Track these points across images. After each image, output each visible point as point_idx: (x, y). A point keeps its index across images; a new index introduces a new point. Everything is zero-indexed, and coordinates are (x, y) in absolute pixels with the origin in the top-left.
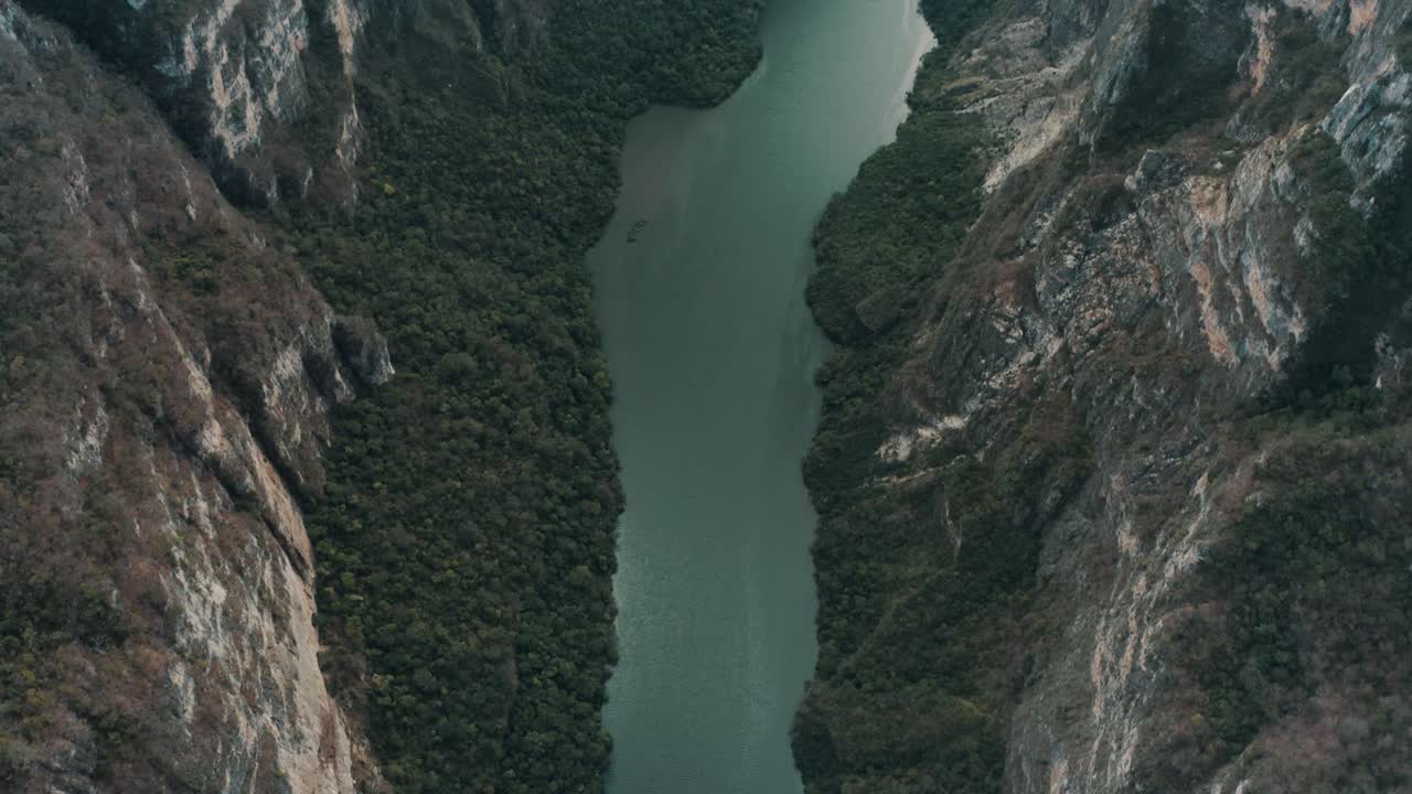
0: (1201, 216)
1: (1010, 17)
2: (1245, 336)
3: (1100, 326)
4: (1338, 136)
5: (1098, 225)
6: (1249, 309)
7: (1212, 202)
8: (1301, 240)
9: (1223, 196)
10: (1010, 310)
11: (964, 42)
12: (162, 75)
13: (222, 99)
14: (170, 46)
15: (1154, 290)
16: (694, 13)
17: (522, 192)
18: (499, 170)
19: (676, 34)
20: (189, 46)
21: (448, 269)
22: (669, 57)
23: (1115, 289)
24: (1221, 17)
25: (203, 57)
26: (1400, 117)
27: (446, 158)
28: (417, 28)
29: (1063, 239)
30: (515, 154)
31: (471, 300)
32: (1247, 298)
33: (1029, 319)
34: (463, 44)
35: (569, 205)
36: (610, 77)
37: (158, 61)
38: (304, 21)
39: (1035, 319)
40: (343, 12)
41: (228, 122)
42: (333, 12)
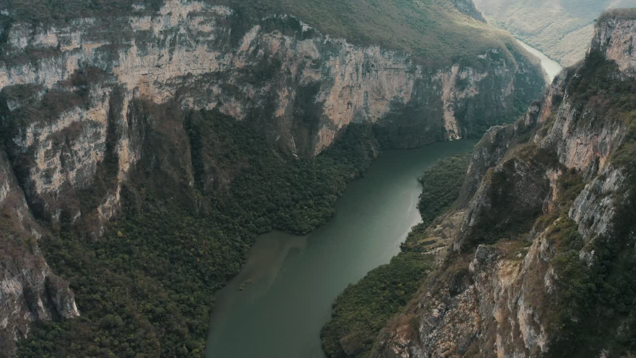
0: (503, 281)
2: (514, 351)
3: (447, 352)
4: (576, 219)
5: (454, 293)
6: (518, 333)
7: (510, 273)
8: (548, 283)
9: (517, 269)
10: (403, 341)
11: (434, 222)
12: (15, 145)
13: (42, 166)
14: (20, 131)
15: (475, 329)
16: (304, 192)
17: (191, 254)
18: (182, 241)
19: (293, 200)
20: (29, 132)
21: (132, 276)
22: (287, 210)
23: (458, 330)
25: (36, 141)
26: (612, 198)
27: (157, 229)
28: (161, 167)
29: (434, 299)
30: (193, 236)
31: (137, 294)
32: (517, 326)
33: (414, 348)
34: (182, 180)
35: (214, 266)
36: (255, 213)
37: (14, 137)
38: (103, 148)
39: (418, 349)
40: (126, 151)
41: (42, 176)
42: (119, 148)
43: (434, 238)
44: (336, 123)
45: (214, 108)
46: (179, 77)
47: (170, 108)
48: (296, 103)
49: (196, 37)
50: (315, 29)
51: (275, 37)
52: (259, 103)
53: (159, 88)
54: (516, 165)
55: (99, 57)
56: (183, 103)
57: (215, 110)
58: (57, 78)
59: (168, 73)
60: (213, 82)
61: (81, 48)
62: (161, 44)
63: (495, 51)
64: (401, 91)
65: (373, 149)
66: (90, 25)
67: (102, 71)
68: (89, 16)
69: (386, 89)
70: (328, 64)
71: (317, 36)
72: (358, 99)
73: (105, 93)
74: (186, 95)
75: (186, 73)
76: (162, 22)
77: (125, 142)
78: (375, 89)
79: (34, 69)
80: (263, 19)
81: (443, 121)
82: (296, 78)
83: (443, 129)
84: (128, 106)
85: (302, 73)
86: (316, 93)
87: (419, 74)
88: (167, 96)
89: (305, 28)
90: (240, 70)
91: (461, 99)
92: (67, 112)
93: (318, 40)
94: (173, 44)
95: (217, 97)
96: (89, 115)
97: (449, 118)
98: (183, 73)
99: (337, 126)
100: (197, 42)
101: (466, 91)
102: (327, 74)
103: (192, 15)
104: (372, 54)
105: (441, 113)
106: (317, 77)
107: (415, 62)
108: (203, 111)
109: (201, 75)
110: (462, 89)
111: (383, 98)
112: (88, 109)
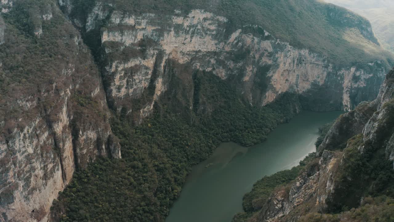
3: (299, 203)
4: (364, 134)
5: (309, 175)
10: (280, 198)
12: (106, 70)
13: (117, 83)
14: (110, 64)
16: (252, 124)
17: (184, 144)
18: (181, 136)
19: (245, 127)
20: (114, 64)
21: (151, 147)
22: (240, 132)
27: (169, 127)
28: (177, 96)
29: (299, 177)
30: (187, 135)
31: (152, 155)
33: (285, 203)
34: (187, 105)
35: (194, 152)
36: (222, 130)
37: (106, 66)
38: (149, 81)
39: (286, 204)
40: (160, 84)
41: (116, 88)
42: (157, 83)
44: (277, 90)
45: (210, 71)
46: (194, 51)
47: (187, 67)
48: (256, 75)
49: (206, 31)
50: (272, 35)
51: (249, 37)
52: (235, 72)
53: (183, 55)
55: (154, 34)
56: (194, 65)
57: (211, 72)
58: (131, 41)
59: (188, 48)
60: (212, 57)
61: (146, 28)
62: (187, 32)
63: (379, 62)
64: (318, 78)
65: (297, 108)
66: (152, 17)
67: (154, 42)
68: (152, 13)
69: (310, 75)
70: (277, 56)
71: (273, 39)
72: (292, 79)
73: (154, 53)
74: (196, 61)
75: (198, 49)
76: (189, 21)
77: (160, 80)
78: (303, 74)
79: (121, 35)
80: (244, 26)
82: (258, 61)
83: (341, 104)
84: (165, 62)
85: (261, 59)
86: (268, 71)
87: (330, 69)
88: (186, 60)
89: (266, 34)
90: (227, 53)
91: (355, 87)
92: (134, 59)
93: (273, 41)
94: (193, 33)
95: (213, 65)
96: (144, 63)
97: (346, 98)
98: (197, 49)
99: (277, 92)
100: (206, 34)
101: (358, 83)
102: (276, 61)
103: (205, 19)
104: (304, 53)
105: (342, 94)
106: (270, 62)
107: (329, 62)
108: (204, 71)
109: (206, 52)
110: (356, 82)
111: (307, 80)
112: (144, 59)
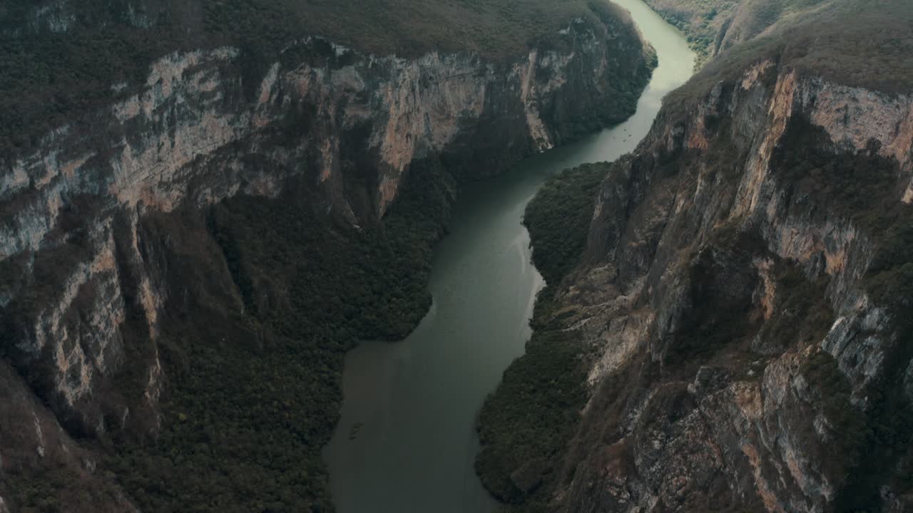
0: (745, 411)
1: (592, 264)
2: (789, 497)
3: (683, 489)
4: (834, 353)
5: (673, 418)
6: (790, 479)
7: (751, 401)
8: (821, 431)
9: (758, 395)
10: (619, 480)
11: (563, 282)
12: (23, 351)
13: (63, 366)
14: (26, 331)
15: (718, 463)
16: (385, 277)
17: (275, 410)
18: (259, 396)
19: (374, 293)
20: (39, 329)
21: (225, 473)
22: (371, 308)
23: (691, 462)
24: (737, 268)
25: (50, 338)
26: (876, 338)
27: (221, 390)
28: (200, 302)
29: (650, 429)
30: (269, 384)
31: (242, 495)
32: (787, 471)
33: (632, 484)
34: (231, 311)
35: (308, 417)
36: (332, 325)
37: (19, 342)
38: (122, 304)
39: (637, 484)
40: (149, 296)
41: (68, 381)
42: (141, 296)
43: (572, 307)
44: (396, 166)
45: (237, 192)
46: (186, 166)
47: (184, 211)
48: (342, 155)
49: (198, 102)
50: (354, 50)
51: (302, 74)
52: (296, 169)
53: (166, 190)
54: (715, 255)
55: (87, 178)
56: (199, 200)
57: (240, 193)
58: (42, 232)
59: (173, 164)
60: (231, 157)
61: (60, 174)
62: (157, 129)
63: (579, 21)
64: (470, 103)
65: (449, 190)
66: (65, 136)
67: (94, 197)
68: (61, 125)
69: (451, 103)
70: (377, 94)
71: (360, 59)
72: (417, 128)
73: (105, 227)
74: (201, 187)
75: (195, 155)
76: (153, 97)
77: (146, 285)
78: (437, 108)
79: (12, 232)
80: (282, 52)
81: (527, 128)
82: (336, 120)
83: (530, 138)
84: (137, 232)
85: (343, 113)
86: (368, 136)
87: (491, 75)
88: (178, 197)
89: (340, 51)
90: (264, 131)
91: (546, 93)
92: (71, 276)
93: (361, 64)
94: (172, 122)
95: (239, 175)
96: (96, 267)
97: (533, 121)
98: (191, 157)
99: (398, 171)
100: (202, 109)
101: (550, 81)
102: (378, 107)
103: (188, 73)
104: (429, 64)
106: (366, 115)
107: (484, 60)
108: (225, 201)
109: (212, 152)
110: (546, 82)
111: (449, 117)
112: (92, 259)
